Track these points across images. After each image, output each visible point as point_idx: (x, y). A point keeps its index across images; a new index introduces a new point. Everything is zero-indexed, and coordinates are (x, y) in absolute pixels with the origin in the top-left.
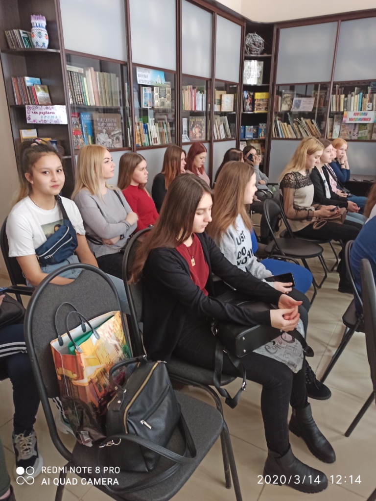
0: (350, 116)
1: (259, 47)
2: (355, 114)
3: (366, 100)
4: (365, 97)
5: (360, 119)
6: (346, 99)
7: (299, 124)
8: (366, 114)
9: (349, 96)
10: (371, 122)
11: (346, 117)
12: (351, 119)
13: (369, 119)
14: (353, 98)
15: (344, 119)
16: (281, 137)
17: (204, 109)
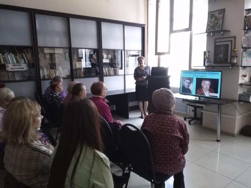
0: (10, 67)
2: (13, 66)
3: (18, 57)
4: (16, 56)
5: (17, 68)
6: (3, 56)
8: (21, 66)
9: (5, 54)
10: (25, 69)
11: (8, 67)
12: (11, 69)
13: (23, 68)
14: (8, 56)
15: (7, 69)
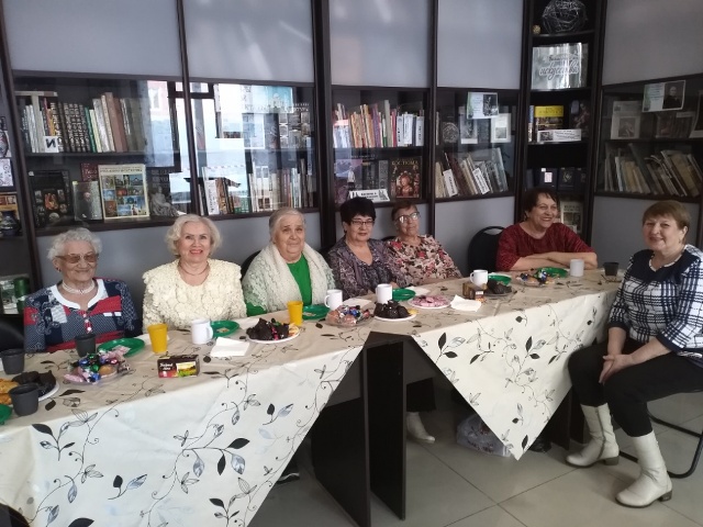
1: (569, 20)
7: (658, 165)
16: (621, 189)
17: (419, 143)
